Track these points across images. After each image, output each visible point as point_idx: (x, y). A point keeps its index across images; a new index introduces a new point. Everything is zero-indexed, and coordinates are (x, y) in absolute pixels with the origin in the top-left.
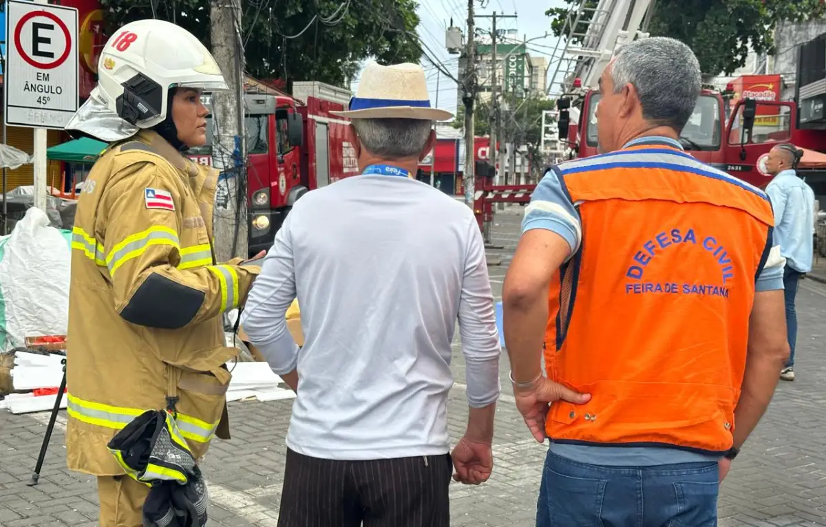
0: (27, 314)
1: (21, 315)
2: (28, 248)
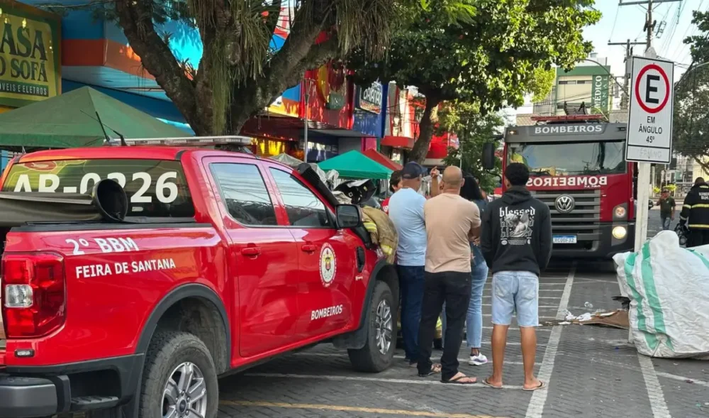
0: (687, 321)
1: (681, 322)
2: (681, 265)
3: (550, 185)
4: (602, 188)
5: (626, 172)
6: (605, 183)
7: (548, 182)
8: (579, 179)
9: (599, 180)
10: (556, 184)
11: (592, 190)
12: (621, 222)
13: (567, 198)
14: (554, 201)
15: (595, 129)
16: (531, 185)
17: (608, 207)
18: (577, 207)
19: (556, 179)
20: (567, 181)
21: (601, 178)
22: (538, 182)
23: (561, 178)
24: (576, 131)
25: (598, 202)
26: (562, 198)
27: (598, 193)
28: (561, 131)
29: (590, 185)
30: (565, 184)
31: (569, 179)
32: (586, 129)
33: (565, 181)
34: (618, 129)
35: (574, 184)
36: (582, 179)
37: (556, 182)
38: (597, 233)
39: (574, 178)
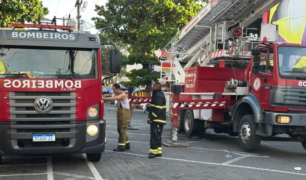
3: (29, 87)
4: (77, 91)
5: (97, 77)
6: (80, 87)
7: (26, 84)
8: (56, 82)
9: (74, 84)
10: (34, 86)
11: (68, 93)
12: (93, 120)
13: (46, 99)
14: (33, 102)
15: (69, 37)
16: (10, 86)
17: (83, 108)
18: (55, 108)
19: (34, 82)
20: (45, 84)
21: (76, 82)
22: (17, 84)
23: (39, 81)
24: (51, 37)
25: (73, 103)
26: (41, 99)
27: (73, 95)
28: (37, 37)
29: (67, 88)
30: (43, 87)
31: (47, 82)
32: (61, 37)
33: (43, 84)
34: (88, 39)
35: (52, 87)
36: (59, 82)
37: (34, 84)
38: (73, 132)
39: (51, 81)
